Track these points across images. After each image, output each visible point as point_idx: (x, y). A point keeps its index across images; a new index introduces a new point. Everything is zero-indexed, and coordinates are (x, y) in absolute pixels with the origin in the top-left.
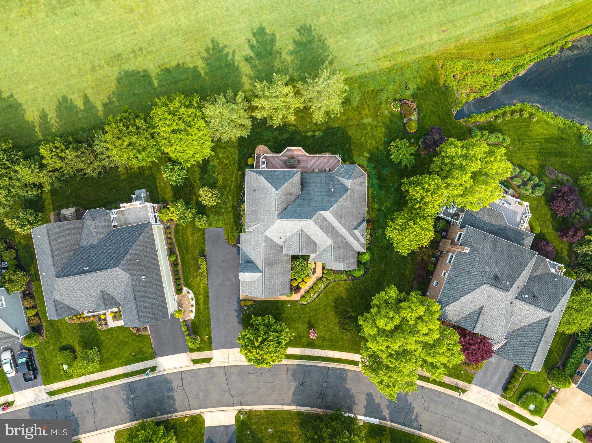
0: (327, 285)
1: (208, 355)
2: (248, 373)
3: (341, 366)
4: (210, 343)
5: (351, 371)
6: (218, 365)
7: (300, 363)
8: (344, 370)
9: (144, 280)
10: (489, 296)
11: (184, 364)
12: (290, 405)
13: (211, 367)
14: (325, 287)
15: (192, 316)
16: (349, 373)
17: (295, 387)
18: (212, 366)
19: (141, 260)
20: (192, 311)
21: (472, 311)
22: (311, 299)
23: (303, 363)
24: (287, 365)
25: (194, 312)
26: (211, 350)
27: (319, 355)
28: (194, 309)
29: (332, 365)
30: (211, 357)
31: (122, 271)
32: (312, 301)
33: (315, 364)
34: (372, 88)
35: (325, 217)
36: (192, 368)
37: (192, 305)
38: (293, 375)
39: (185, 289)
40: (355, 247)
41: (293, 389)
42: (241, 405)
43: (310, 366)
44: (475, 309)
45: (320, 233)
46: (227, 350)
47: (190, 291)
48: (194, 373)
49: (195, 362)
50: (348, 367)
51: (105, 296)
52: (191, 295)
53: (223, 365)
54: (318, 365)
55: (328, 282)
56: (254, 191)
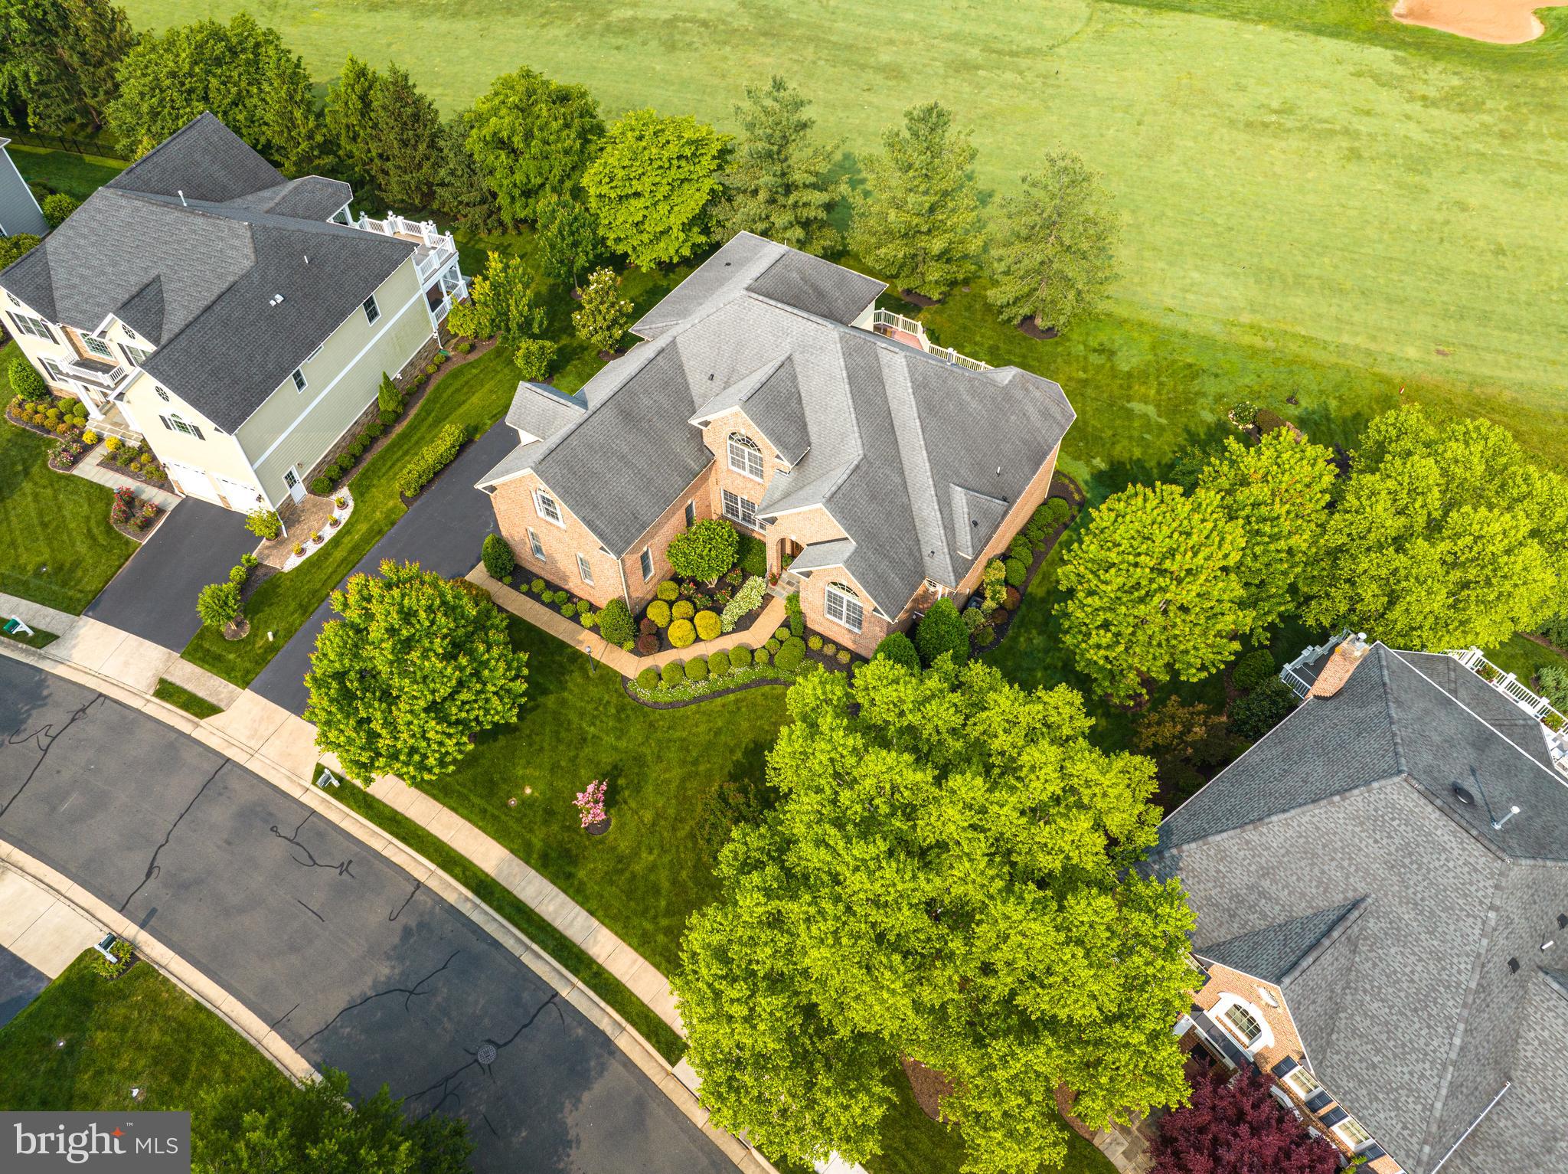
0: (761, 682)
1: (218, 694)
2: (274, 829)
3: (604, 1017)
4: (261, 661)
5: (628, 1064)
6: (214, 743)
7: (466, 909)
8: (607, 1043)
9: (273, 303)
10: (1407, 849)
11: (129, 681)
12: (298, 1044)
13: (189, 737)
14: (746, 687)
15: (292, 562)
16: (615, 1066)
17: (375, 983)
18: (197, 734)
19: (315, 270)
20: (302, 551)
21: (1301, 910)
22: (677, 694)
23: (476, 917)
24: (419, 885)
25: (304, 558)
26: (245, 683)
27: (559, 924)
28: (312, 548)
29: (575, 993)
30: (222, 705)
31: (248, 240)
32: (672, 705)
33: (518, 951)
34: (1189, 360)
35: (886, 371)
36: (136, 703)
37: (320, 539)
38: (407, 932)
39: (344, 493)
40: (926, 551)
41: (365, 986)
42: (143, 926)
43: (496, 944)
44: (1322, 904)
45: (841, 398)
46: (288, 713)
47: (351, 504)
48: (128, 718)
49: (166, 691)
50: (631, 1043)
51: (151, 292)
52: (344, 515)
53: (229, 753)
54: (527, 959)
55: (770, 674)
56: (728, 264)
